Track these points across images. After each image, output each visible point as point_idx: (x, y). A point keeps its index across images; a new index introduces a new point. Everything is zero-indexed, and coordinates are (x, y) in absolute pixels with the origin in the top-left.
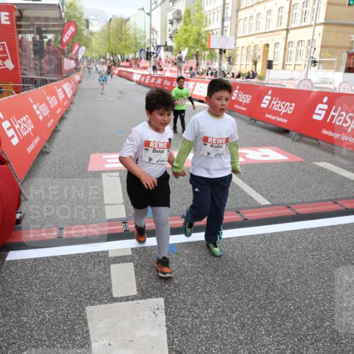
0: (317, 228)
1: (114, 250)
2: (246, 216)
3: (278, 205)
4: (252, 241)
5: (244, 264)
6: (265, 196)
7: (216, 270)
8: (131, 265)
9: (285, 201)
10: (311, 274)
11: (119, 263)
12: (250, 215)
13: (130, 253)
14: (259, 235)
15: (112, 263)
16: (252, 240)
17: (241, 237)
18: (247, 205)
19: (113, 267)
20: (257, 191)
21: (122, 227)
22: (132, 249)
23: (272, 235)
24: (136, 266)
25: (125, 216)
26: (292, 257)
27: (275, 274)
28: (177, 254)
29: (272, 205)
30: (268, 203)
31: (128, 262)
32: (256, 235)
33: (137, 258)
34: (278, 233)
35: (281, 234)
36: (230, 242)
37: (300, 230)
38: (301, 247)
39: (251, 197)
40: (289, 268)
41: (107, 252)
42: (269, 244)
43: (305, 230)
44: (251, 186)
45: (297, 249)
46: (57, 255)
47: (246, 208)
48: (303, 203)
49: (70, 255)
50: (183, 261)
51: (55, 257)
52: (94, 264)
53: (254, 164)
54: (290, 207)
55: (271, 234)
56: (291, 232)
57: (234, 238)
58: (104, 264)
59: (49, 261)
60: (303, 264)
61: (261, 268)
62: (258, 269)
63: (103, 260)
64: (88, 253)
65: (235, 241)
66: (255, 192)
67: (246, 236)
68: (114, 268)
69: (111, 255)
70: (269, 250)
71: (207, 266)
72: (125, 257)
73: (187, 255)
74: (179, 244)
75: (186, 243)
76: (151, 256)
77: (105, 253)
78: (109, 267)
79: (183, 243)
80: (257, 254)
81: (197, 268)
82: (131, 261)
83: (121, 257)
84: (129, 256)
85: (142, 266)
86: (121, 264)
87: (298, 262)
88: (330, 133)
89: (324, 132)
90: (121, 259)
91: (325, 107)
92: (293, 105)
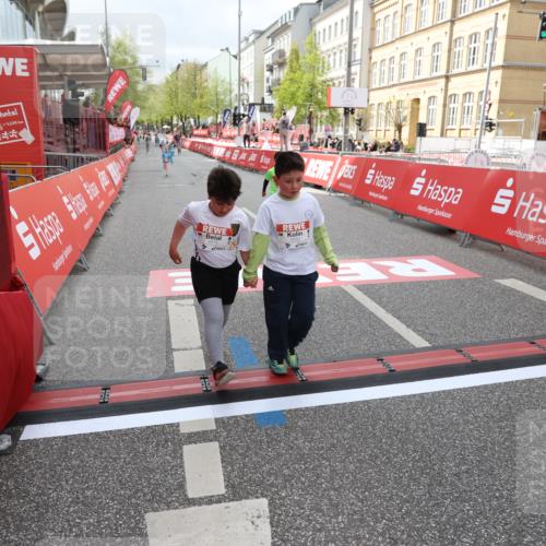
0: (506, 383)
2: (393, 365)
3: (442, 347)
6: (422, 334)
7: (349, 453)
8: (215, 445)
9: (454, 341)
10: (499, 459)
11: (195, 443)
12: (399, 364)
14: (414, 395)
15: (185, 443)
16: (403, 404)
17: (387, 399)
18: (394, 348)
19: (186, 449)
20: (408, 326)
21: (199, 385)
22: (217, 420)
23: (435, 396)
24: (222, 448)
25: (204, 368)
26: (467, 430)
27: (443, 459)
28: (286, 428)
29: (434, 348)
30: (427, 344)
31: (211, 441)
32: (409, 396)
33: (225, 434)
34: (444, 392)
35: (449, 393)
36: (369, 408)
37: (480, 387)
38: (481, 415)
39: (400, 336)
40: (464, 448)
41: (178, 425)
42: (431, 411)
43: (486, 386)
44: (398, 318)
45: (476, 417)
46: (100, 430)
47: (392, 353)
48: (482, 343)
49: (120, 431)
50: (296, 439)
51: (97, 434)
52: (157, 445)
53: (401, 284)
54: (461, 351)
55: (433, 394)
56: (465, 389)
57: (376, 400)
58: (174, 444)
60: (485, 441)
61: (419, 448)
62: (415, 451)
63: (171, 438)
64: (148, 427)
65: (377, 406)
66: (405, 327)
67: (394, 398)
68: (189, 451)
69: (184, 430)
70: (431, 420)
71: (333, 445)
72: (204, 432)
73: (303, 429)
74: (289, 411)
75: (301, 409)
76: (245, 430)
77: (175, 427)
78: (181, 449)
79: (296, 410)
80: (412, 426)
81: (318, 449)
82: (215, 439)
83: (198, 432)
84: (211, 431)
85: (233, 448)
86: (199, 445)
87: (478, 439)
88: (519, 234)
89: (511, 232)
90: (199, 437)
91: (510, 193)
92: (460, 191)
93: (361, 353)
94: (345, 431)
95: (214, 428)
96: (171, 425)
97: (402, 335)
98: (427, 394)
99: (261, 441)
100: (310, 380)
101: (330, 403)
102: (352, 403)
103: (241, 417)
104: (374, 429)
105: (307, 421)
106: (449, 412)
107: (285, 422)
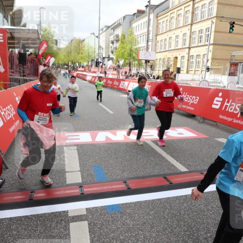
1: (72, 211)
2: (172, 181)
3: (194, 171)
4: (178, 201)
5: (173, 221)
6: (184, 165)
8: (86, 223)
9: (199, 168)
11: (76, 221)
12: (176, 180)
14: (182, 196)
17: (169, 198)
18: (171, 172)
19: (71, 224)
20: (177, 161)
21: (79, 190)
22: (87, 209)
24: (89, 224)
25: (81, 182)
26: (209, 214)
28: (121, 213)
29: (190, 172)
30: (186, 170)
31: (84, 220)
32: (180, 197)
33: (91, 217)
36: (161, 202)
38: (215, 206)
39: (173, 165)
40: (208, 224)
41: (67, 212)
42: (191, 204)
44: (173, 157)
45: (212, 207)
46: (28, 215)
47: (171, 174)
49: (38, 215)
50: (126, 219)
51: (27, 217)
52: (57, 223)
53: (173, 140)
54: (203, 173)
58: (65, 222)
59: (21, 220)
63: (64, 219)
64: (52, 213)
65: (165, 202)
66: (175, 161)
67: (173, 197)
69: (70, 214)
70: (191, 209)
71: (145, 223)
72: (81, 216)
73: (129, 214)
74: (122, 204)
75: (128, 203)
76: (101, 215)
77: (66, 212)
78: (69, 224)
79: (126, 204)
80: (182, 212)
81: (137, 225)
82: (86, 219)
83: (78, 216)
84: (84, 215)
85: (95, 224)
86: (78, 222)
87: (215, 219)
88: (225, 118)
89: (221, 117)
90: (78, 218)
91: (221, 99)
92: (198, 98)
93: (156, 174)
94: (150, 215)
95: (86, 213)
96: (64, 212)
97: (175, 165)
98: (188, 195)
99: (109, 221)
100: (132, 188)
101: (142, 200)
102: (152, 200)
103: (99, 207)
104: (164, 214)
105: (132, 209)
106: (199, 205)
107: (121, 210)
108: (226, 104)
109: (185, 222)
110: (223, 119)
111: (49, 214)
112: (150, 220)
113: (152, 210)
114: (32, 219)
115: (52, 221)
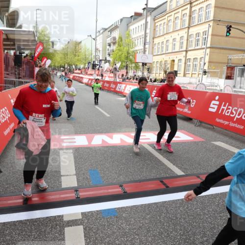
0: (221, 193)
1: (68, 215)
2: (168, 184)
3: (190, 175)
4: (174, 205)
5: (169, 225)
6: (180, 168)
8: (81, 227)
9: (195, 172)
11: (71, 226)
13: (80, 217)
14: (179, 200)
15: (66, 226)
17: (165, 202)
18: (168, 175)
19: (67, 229)
20: (174, 164)
21: (74, 195)
22: (82, 213)
24: (85, 229)
25: (76, 185)
26: (205, 218)
28: (117, 218)
29: (186, 175)
30: (184, 174)
31: (79, 225)
32: (176, 200)
33: (86, 221)
36: (157, 206)
37: (209, 195)
38: (211, 210)
39: (170, 169)
40: (204, 228)
41: (62, 216)
42: (187, 208)
43: (212, 195)
44: (169, 160)
45: (208, 211)
46: (22, 219)
47: (167, 178)
49: (32, 219)
50: (122, 224)
51: (21, 221)
52: (52, 227)
54: (199, 177)
57: (160, 202)
58: (60, 227)
59: (15, 225)
60: (214, 224)
61: (183, 228)
63: (59, 224)
64: (47, 217)
65: (161, 206)
66: (172, 165)
67: (169, 201)
69: (65, 219)
70: (187, 213)
71: (140, 227)
72: (76, 220)
73: (125, 218)
74: (118, 209)
75: (124, 208)
76: (96, 219)
78: (64, 229)
79: (122, 208)
80: (178, 216)
81: (133, 229)
82: (81, 224)
83: (73, 220)
84: (80, 219)
85: (90, 229)
86: (73, 227)
87: (211, 223)
88: (221, 121)
89: (218, 120)
90: (73, 223)
91: (217, 103)
92: (195, 101)
93: (152, 177)
94: (147, 219)
96: (59, 216)
97: (171, 169)
99: (104, 225)
100: (128, 192)
101: (138, 204)
102: (149, 204)
103: (94, 212)
104: (160, 218)
105: (127, 213)
106: (196, 208)
107: (117, 214)
108: (222, 107)
109: (181, 226)
110: (219, 123)
111: (43, 218)
112: (146, 224)
113: (148, 215)
114: (26, 224)
115: (46, 226)
